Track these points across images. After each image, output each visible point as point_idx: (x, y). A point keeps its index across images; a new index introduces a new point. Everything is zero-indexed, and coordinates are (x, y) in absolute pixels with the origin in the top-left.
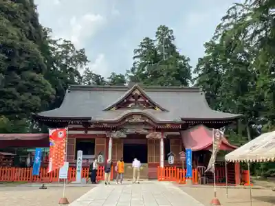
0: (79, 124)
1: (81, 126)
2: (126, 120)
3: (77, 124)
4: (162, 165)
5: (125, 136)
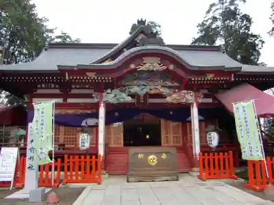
0: (55, 88)
1: (58, 91)
3: (51, 88)
4: (197, 150)
5: (129, 99)
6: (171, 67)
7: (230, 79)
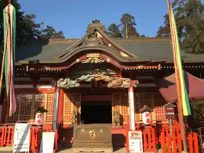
0: (27, 76)
1: (29, 79)
2: (78, 60)
3: (24, 77)
5: (77, 85)
6: (108, 60)
7: (157, 68)
